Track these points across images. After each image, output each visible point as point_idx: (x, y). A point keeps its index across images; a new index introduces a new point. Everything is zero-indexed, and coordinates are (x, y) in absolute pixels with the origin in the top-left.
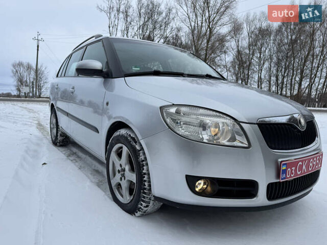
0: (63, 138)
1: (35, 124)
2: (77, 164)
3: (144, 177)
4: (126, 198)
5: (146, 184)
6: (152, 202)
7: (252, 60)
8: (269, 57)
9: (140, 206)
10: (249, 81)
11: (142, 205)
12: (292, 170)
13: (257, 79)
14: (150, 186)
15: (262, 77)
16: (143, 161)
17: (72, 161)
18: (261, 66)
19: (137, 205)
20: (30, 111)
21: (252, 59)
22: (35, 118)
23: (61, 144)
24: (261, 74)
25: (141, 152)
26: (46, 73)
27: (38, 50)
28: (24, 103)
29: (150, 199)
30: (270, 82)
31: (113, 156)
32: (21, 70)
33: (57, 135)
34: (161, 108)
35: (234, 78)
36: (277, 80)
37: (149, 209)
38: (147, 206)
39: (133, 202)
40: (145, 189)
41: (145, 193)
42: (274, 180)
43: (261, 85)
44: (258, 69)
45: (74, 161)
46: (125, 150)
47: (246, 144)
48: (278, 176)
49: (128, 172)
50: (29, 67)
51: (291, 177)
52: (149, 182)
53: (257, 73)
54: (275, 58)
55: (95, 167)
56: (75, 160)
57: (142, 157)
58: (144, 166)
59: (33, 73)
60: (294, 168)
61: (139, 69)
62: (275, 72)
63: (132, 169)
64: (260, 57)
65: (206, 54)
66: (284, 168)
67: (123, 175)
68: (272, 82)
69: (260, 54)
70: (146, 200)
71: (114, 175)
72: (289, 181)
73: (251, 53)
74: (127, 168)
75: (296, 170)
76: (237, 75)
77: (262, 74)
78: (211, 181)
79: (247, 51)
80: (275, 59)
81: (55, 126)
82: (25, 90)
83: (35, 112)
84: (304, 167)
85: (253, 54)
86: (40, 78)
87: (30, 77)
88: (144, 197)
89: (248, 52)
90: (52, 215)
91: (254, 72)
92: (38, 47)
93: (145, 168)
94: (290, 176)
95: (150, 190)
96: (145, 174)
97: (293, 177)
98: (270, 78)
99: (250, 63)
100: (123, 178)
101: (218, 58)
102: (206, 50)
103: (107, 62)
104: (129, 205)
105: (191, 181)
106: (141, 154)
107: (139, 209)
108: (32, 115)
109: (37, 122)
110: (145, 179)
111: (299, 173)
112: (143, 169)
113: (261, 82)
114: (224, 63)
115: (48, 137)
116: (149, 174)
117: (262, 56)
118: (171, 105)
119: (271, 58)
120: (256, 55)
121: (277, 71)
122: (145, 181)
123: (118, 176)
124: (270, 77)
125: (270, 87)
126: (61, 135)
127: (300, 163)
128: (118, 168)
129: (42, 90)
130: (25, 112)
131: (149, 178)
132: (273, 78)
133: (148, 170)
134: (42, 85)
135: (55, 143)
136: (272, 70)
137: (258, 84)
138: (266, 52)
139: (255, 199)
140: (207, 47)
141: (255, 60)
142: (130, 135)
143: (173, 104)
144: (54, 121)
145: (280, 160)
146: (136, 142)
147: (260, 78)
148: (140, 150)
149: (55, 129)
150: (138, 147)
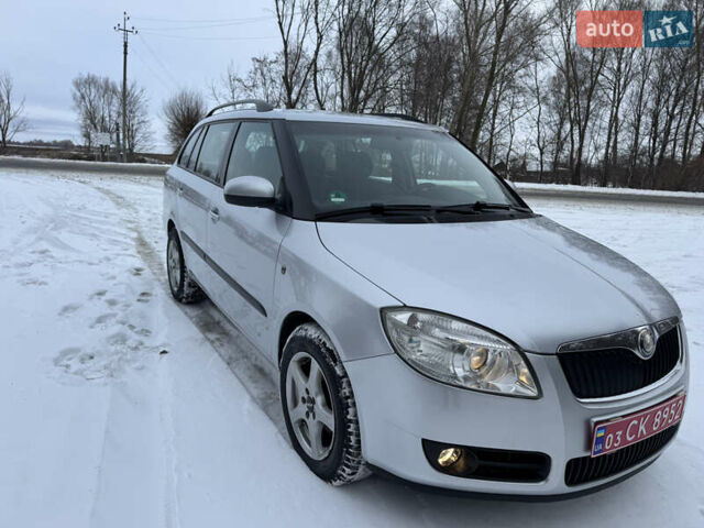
0: (193, 290)
1: (133, 239)
2: (223, 351)
3: (349, 427)
4: (317, 452)
5: (353, 438)
6: (361, 468)
7: (600, 77)
8: (640, 68)
9: (340, 472)
10: (589, 124)
11: (344, 471)
12: (615, 437)
13: (607, 120)
14: (359, 442)
15: (620, 117)
16: (347, 398)
17: (212, 342)
18: (619, 90)
19: (337, 469)
20: (119, 201)
21: (599, 73)
22: (130, 222)
23: (190, 299)
24: (617, 108)
25: (344, 380)
26: (143, 100)
27: (125, 53)
28: (105, 176)
29: (359, 463)
30: (637, 129)
31: (294, 369)
32: (93, 95)
33: (182, 285)
34: (382, 310)
35: (556, 117)
36: (655, 124)
37: (356, 477)
38: (353, 474)
39: (328, 460)
40: (351, 447)
41: (350, 453)
42: (580, 453)
43: (616, 133)
44: (611, 97)
45: (217, 343)
46: (315, 367)
47: (533, 392)
48: (588, 447)
49: (321, 407)
50: (108, 89)
51: (613, 447)
52: (358, 435)
53: (610, 106)
54: (655, 71)
55: (256, 359)
56: (218, 339)
57: (346, 391)
58: (349, 407)
59: (116, 102)
60: (620, 433)
61: (343, 200)
62: (650, 105)
63: (328, 404)
64: (619, 69)
65: (494, 64)
66: (601, 434)
67: (311, 409)
68: (642, 128)
69: (620, 63)
70: (351, 464)
71: (295, 404)
72: (611, 455)
73: (597, 58)
74: (319, 400)
75: (623, 436)
76: (561, 112)
77: (620, 109)
78: (467, 452)
79: (589, 55)
80: (654, 75)
81: (178, 266)
82: (101, 139)
83: (129, 206)
84: (642, 428)
85: (602, 63)
86: (131, 112)
87: (110, 111)
88: (348, 460)
89: (591, 58)
90: (190, 476)
91: (603, 104)
92: (126, 46)
93: (350, 410)
94: (612, 445)
95: (359, 448)
96: (350, 421)
97: (618, 446)
98: (639, 120)
99: (595, 83)
100: (311, 415)
101: (521, 72)
102: (495, 54)
103: (283, 179)
104: (322, 464)
105: (432, 449)
106: (344, 385)
107: (339, 477)
108: (123, 213)
109: (135, 235)
110: (350, 430)
111: (629, 439)
112: (348, 413)
113: (616, 127)
114: (531, 82)
115: (162, 278)
116: (357, 422)
117: (623, 65)
118: (400, 307)
119: (645, 71)
120: (609, 64)
121: (658, 102)
122: (351, 433)
123: (302, 408)
124: (639, 116)
125: (637, 139)
126: (190, 285)
127: (635, 422)
128: (302, 393)
129: (136, 139)
130: (109, 205)
131: (358, 429)
132: (646, 120)
133: (356, 415)
134: (135, 128)
135: (177, 297)
136: (644, 98)
137: (610, 132)
138: (634, 57)
139: (542, 483)
140: (497, 46)
141: (607, 75)
142: (324, 344)
143: (405, 306)
144: (176, 255)
145: (595, 420)
146: (335, 361)
147: (614, 119)
148: (343, 377)
149: (179, 272)
150: (339, 371)
